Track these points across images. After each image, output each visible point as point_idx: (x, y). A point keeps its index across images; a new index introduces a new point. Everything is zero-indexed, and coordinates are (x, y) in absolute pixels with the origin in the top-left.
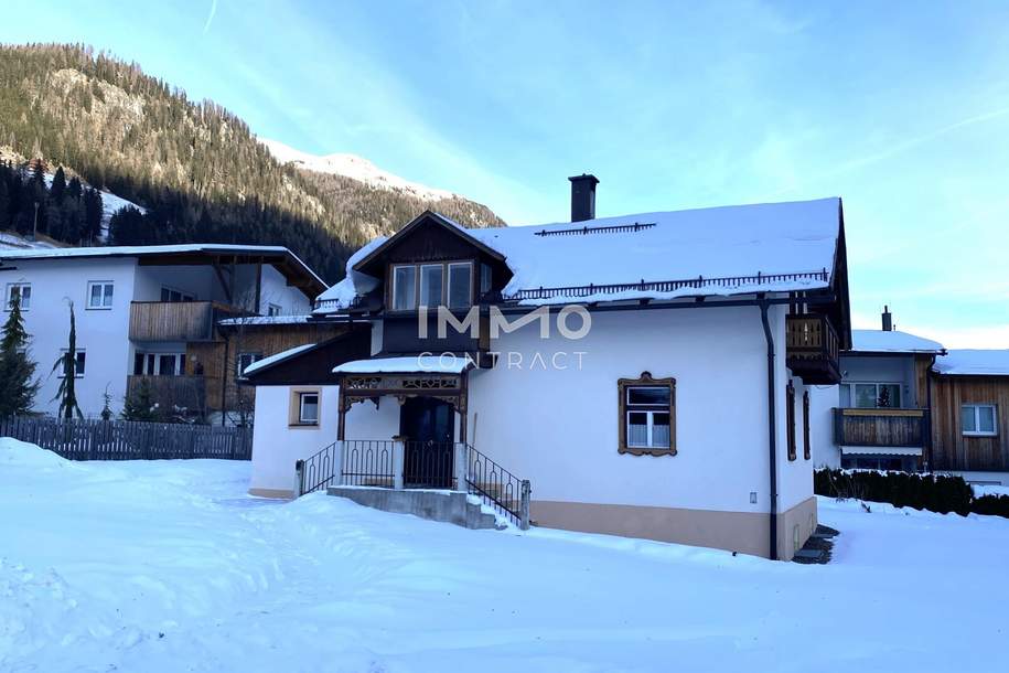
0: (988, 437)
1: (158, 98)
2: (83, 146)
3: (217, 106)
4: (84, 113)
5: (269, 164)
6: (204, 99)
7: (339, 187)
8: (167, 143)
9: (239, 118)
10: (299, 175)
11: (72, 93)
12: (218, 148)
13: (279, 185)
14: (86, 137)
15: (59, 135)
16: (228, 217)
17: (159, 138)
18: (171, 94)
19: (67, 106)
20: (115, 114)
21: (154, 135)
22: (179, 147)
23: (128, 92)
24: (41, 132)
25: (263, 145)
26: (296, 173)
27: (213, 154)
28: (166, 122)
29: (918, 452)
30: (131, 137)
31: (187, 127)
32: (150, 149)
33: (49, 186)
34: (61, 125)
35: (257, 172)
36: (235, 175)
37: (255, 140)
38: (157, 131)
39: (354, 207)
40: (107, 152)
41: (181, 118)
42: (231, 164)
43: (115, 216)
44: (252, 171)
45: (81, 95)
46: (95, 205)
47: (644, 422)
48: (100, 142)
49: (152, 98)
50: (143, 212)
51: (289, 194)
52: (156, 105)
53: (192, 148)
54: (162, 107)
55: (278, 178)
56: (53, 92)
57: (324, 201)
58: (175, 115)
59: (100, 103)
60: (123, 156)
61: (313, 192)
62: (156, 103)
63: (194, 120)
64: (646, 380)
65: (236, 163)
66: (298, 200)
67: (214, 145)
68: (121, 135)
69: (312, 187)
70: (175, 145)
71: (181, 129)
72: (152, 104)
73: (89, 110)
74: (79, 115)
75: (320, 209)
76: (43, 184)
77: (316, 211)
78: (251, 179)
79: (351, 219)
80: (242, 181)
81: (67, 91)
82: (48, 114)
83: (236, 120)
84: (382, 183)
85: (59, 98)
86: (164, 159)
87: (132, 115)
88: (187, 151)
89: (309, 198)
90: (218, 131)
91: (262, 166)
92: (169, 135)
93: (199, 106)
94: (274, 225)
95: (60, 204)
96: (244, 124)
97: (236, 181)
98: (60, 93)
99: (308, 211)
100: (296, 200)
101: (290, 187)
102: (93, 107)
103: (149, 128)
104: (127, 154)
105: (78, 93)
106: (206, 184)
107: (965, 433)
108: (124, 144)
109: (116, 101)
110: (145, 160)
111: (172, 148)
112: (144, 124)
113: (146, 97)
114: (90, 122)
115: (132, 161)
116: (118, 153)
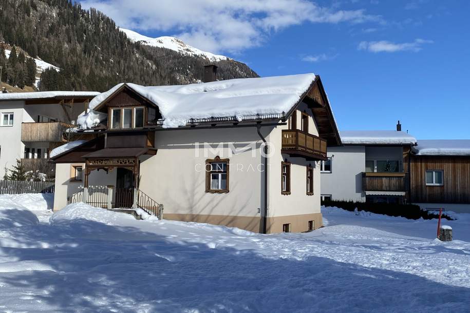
0: (438, 186)
1: (66, 8)
2: (26, 35)
3: (98, 11)
4: (26, 16)
5: (126, 43)
6: (91, 8)
7: (164, 54)
8: (71, 33)
9: (110, 18)
10: (143, 49)
11: (19, 6)
12: (98, 35)
13: (132, 54)
14: (27, 30)
15: (13, 29)
16: (104, 72)
17: (66, 30)
18: (73, 5)
19: (17, 14)
20: (43, 17)
21: (64, 28)
22: (77, 35)
23: (49, 5)
24: (4, 28)
25: (123, 32)
26: (140, 48)
27: (96, 38)
28: (70, 21)
29: (403, 194)
30: (52, 29)
31: (82, 23)
32: (62, 36)
33: (8, 57)
34: (14, 23)
35: (119, 48)
36: (108, 49)
37: (118, 29)
38: (65, 26)
39: (172, 66)
40: (39, 38)
41: (78, 18)
42: (105, 43)
43: (43, 73)
44: (117, 47)
45: (24, 7)
46: (32, 67)
47: (218, 178)
48: (35, 32)
49: (63, 8)
50: (58, 70)
51: (137, 59)
52: (64, 12)
53: (84, 34)
54: (68, 12)
55: (131, 50)
56: (10, 6)
57: (156, 63)
58: (76, 17)
59: (35, 11)
60: (47, 40)
61: (150, 57)
62: (64, 10)
63: (86, 20)
64: (217, 160)
65: (108, 43)
66: (142, 63)
67: (97, 33)
68: (46, 29)
69: (150, 55)
70: (75, 34)
71: (79, 24)
72: (63, 11)
73: (29, 15)
74: (24, 18)
75: (154, 67)
76: (4, 56)
77: (152, 68)
78: (116, 51)
79: (171, 73)
80: (112, 52)
81: (17, 5)
82: (7, 18)
83: (108, 19)
84: (188, 53)
85: (13, 9)
86: (69, 41)
87: (52, 17)
88: (82, 36)
89: (148, 61)
90: (98, 26)
91: (122, 44)
92: (72, 28)
93: (88, 12)
94: (129, 76)
95: (13, 67)
96: (112, 21)
97: (108, 52)
98: (13, 6)
99: (148, 69)
100: (141, 63)
101: (137, 56)
102: (31, 13)
103: (61, 24)
104: (50, 39)
105: (23, 6)
106: (92, 55)
107: (427, 184)
108: (48, 33)
109: (43, 10)
110: (59, 42)
111: (74, 35)
112: (59, 22)
113: (59, 8)
114: (29, 21)
115: (52, 43)
116: (45, 38)
